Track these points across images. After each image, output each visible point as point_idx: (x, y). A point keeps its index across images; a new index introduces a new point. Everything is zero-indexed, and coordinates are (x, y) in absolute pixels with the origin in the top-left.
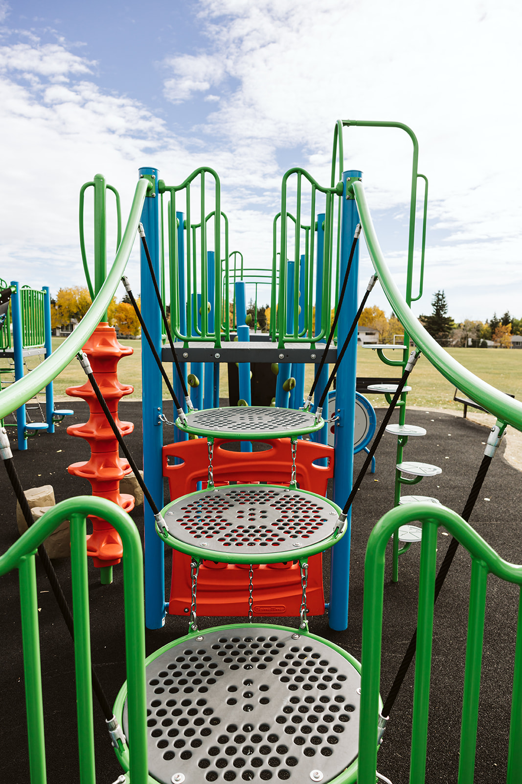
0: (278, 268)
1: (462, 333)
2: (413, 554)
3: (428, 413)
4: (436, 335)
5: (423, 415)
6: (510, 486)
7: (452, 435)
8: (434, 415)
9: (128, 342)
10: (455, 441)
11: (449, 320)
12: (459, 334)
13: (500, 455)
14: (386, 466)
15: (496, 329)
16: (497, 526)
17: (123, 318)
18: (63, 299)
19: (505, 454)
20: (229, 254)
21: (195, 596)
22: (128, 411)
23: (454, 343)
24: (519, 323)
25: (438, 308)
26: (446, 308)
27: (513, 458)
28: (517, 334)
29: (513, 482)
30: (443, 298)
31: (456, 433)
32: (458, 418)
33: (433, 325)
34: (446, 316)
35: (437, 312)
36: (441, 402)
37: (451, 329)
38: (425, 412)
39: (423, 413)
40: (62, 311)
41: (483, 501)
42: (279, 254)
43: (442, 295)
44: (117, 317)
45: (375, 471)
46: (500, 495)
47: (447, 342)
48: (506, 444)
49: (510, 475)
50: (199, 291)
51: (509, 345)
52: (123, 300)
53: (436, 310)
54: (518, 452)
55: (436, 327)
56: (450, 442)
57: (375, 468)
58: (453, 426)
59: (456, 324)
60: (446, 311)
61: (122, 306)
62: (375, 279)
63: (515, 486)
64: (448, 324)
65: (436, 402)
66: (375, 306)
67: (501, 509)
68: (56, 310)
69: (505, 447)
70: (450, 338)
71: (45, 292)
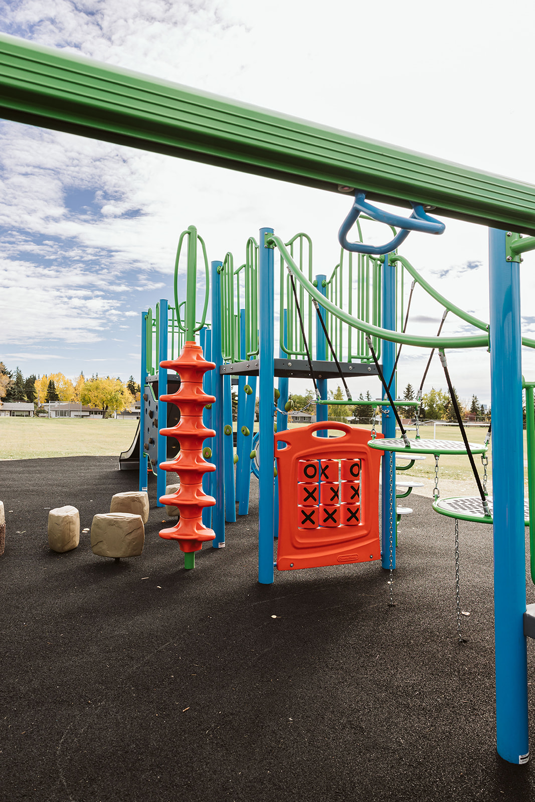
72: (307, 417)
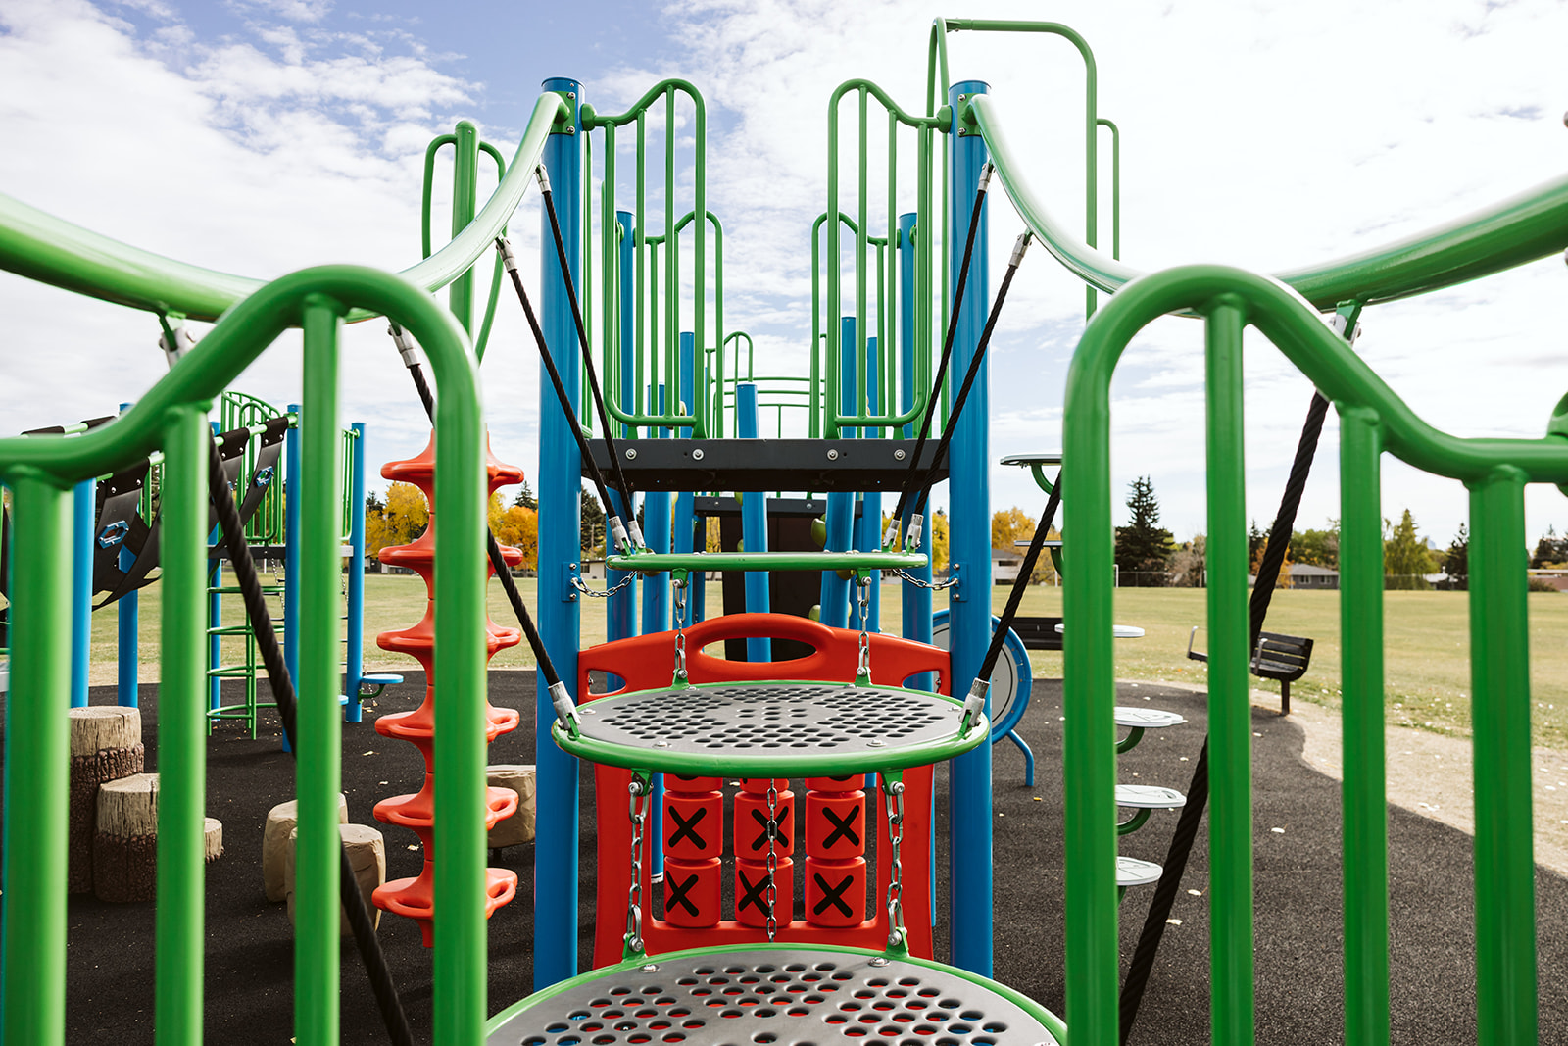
0: (822, 376)
1: (1192, 558)
2: (1129, 930)
3: (1136, 686)
4: (1140, 564)
5: (1125, 690)
6: (1323, 806)
7: (1189, 721)
8: (1147, 689)
9: (525, 582)
10: (1196, 732)
11: (1162, 534)
12: (1185, 561)
13: (1296, 755)
14: (1056, 774)
15: (1258, 551)
16: (1305, 878)
17: (515, 536)
18: (397, 500)
19: (1304, 755)
20: (725, 337)
21: (639, 865)
22: (516, 686)
23: (1176, 579)
24: (1302, 539)
25: (1141, 510)
26: (1156, 511)
27: (1323, 760)
28: (1301, 562)
29: (1328, 801)
30: (1150, 491)
31: (1197, 718)
32: (1199, 694)
33: (1132, 544)
34: (1157, 526)
35: (1138, 519)
36: (1160, 671)
37: (1168, 552)
38: (1130, 684)
39: (1126, 687)
40: (396, 523)
41: (1270, 833)
42: (825, 336)
43: (1147, 486)
44: (503, 534)
45: (1033, 783)
46: (1305, 822)
47: (1162, 577)
48: (1304, 736)
49: (1321, 787)
50: (661, 380)
51: (1287, 582)
52: (517, 502)
53: (1136, 514)
54: (1331, 750)
55: (1138, 547)
56: (1187, 732)
57: (1034, 778)
58: (1189, 707)
59: (1178, 545)
60: (1156, 517)
61: (515, 513)
62: (1026, 241)
63: (1335, 807)
64: (1161, 542)
65: (1151, 672)
66: (1015, 509)
67: (1311, 847)
68: (384, 521)
69: (1304, 741)
70: (1167, 571)
71: (357, 433)
72: (1328, 577)
